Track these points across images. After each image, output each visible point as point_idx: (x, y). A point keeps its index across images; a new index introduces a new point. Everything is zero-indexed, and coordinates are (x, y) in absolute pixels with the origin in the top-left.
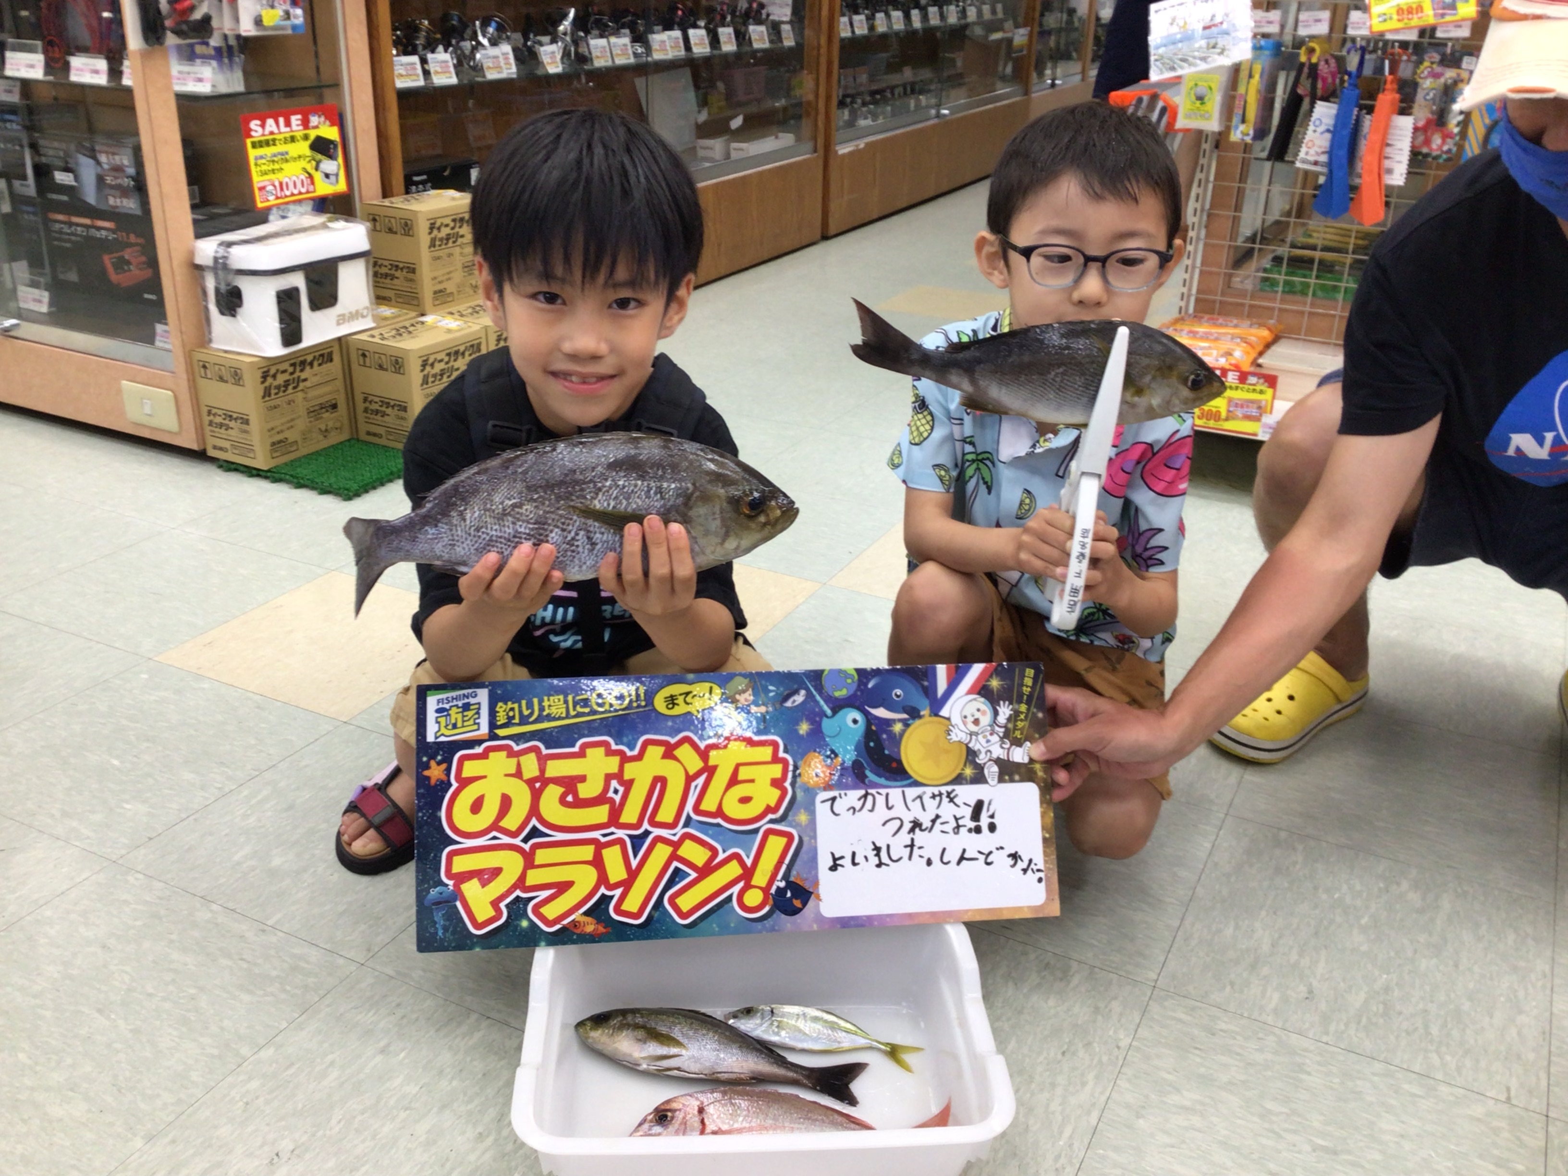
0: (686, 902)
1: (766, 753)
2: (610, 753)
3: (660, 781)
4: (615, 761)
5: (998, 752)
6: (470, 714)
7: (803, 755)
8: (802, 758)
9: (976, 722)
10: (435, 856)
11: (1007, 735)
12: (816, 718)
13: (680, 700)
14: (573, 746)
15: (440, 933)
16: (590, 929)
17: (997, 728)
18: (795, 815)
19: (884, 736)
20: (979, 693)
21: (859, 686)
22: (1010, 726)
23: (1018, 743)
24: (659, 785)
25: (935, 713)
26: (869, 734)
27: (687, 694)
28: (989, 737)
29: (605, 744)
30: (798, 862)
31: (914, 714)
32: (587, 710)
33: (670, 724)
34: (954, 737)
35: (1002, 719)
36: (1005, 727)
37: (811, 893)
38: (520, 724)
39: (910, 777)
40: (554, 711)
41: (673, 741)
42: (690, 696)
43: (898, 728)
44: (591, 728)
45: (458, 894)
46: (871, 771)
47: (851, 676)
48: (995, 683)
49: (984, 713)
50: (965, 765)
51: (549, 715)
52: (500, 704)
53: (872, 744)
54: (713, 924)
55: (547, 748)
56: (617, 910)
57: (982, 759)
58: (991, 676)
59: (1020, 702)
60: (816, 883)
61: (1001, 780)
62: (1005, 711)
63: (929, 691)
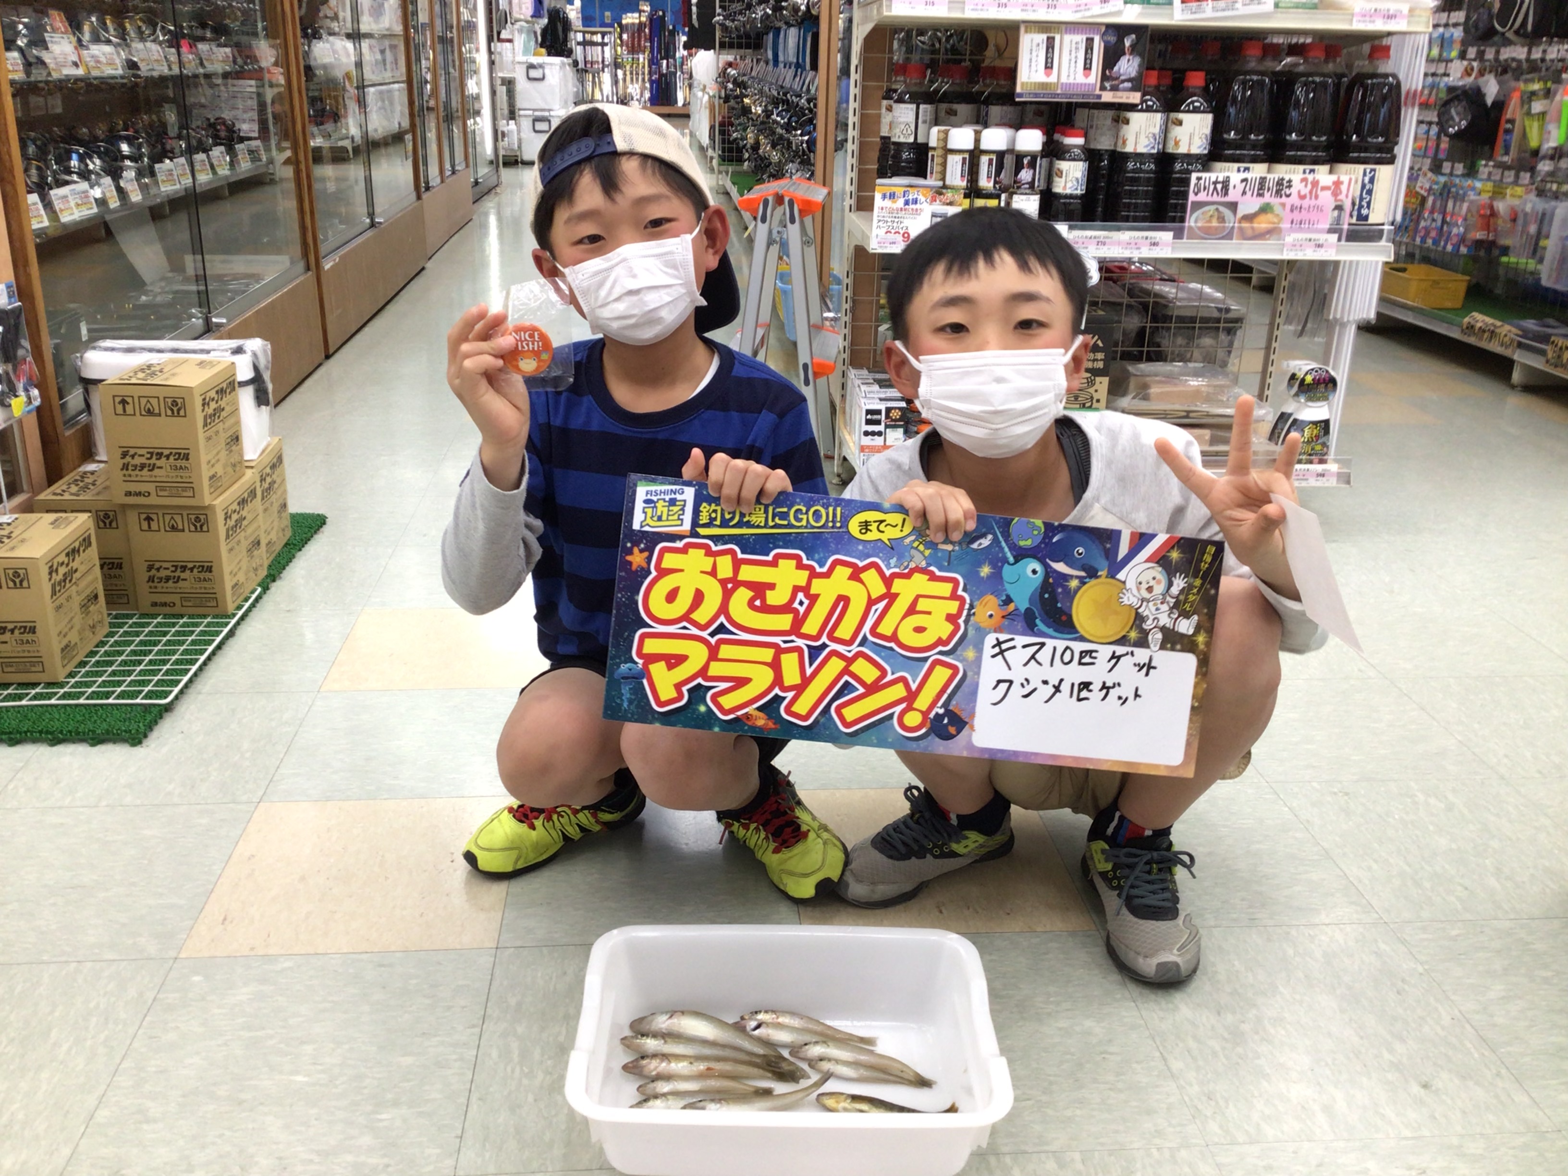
0: (851, 713)
1: (945, 589)
2: (800, 566)
3: (843, 600)
4: (805, 574)
5: (1165, 620)
6: (675, 509)
7: (981, 595)
8: (979, 599)
9: (1150, 589)
10: (629, 635)
11: (1176, 606)
12: (998, 563)
13: (874, 527)
14: (767, 555)
15: (625, 705)
16: (761, 722)
17: (1168, 598)
18: (964, 650)
19: (1060, 590)
20: (1157, 563)
21: (1044, 538)
22: (1182, 598)
23: (1186, 615)
24: (842, 604)
25: (1112, 575)
26: (1045, 586)
27: (882, 522)
28: (1159, 606)
29: (798, 558)
30: (959, 694)
31: (1092, 573)
32: (785, 523)
33: (860, 547)
34: (1126, 602)
35: (1175, 590)
36: (1177, 597)
37: (966, 723)
38: (721, 526)
39: (1077, 632)
40: (754, 519)
41: (861, 564)
42: (884, 524)
43: (1074, 583)
44: (787, 541)
45: (645, 673)
46: (1042, 621)
47: (1039, 529)
48: (1175, 555)
49: (1159, 582)
50: (1131, 628)
51: (748, 522)
52: (704, 504)
53: (1046, 596)
54: (872, 735)
55: (743, 552)
56: (788, 710)
57: (1148, 625)
58: (1173, 548)
59: (1195, 576)
60: (972, 715)
61: (1163, 647)
62: (1179, 583)
63: (1110, 554)
